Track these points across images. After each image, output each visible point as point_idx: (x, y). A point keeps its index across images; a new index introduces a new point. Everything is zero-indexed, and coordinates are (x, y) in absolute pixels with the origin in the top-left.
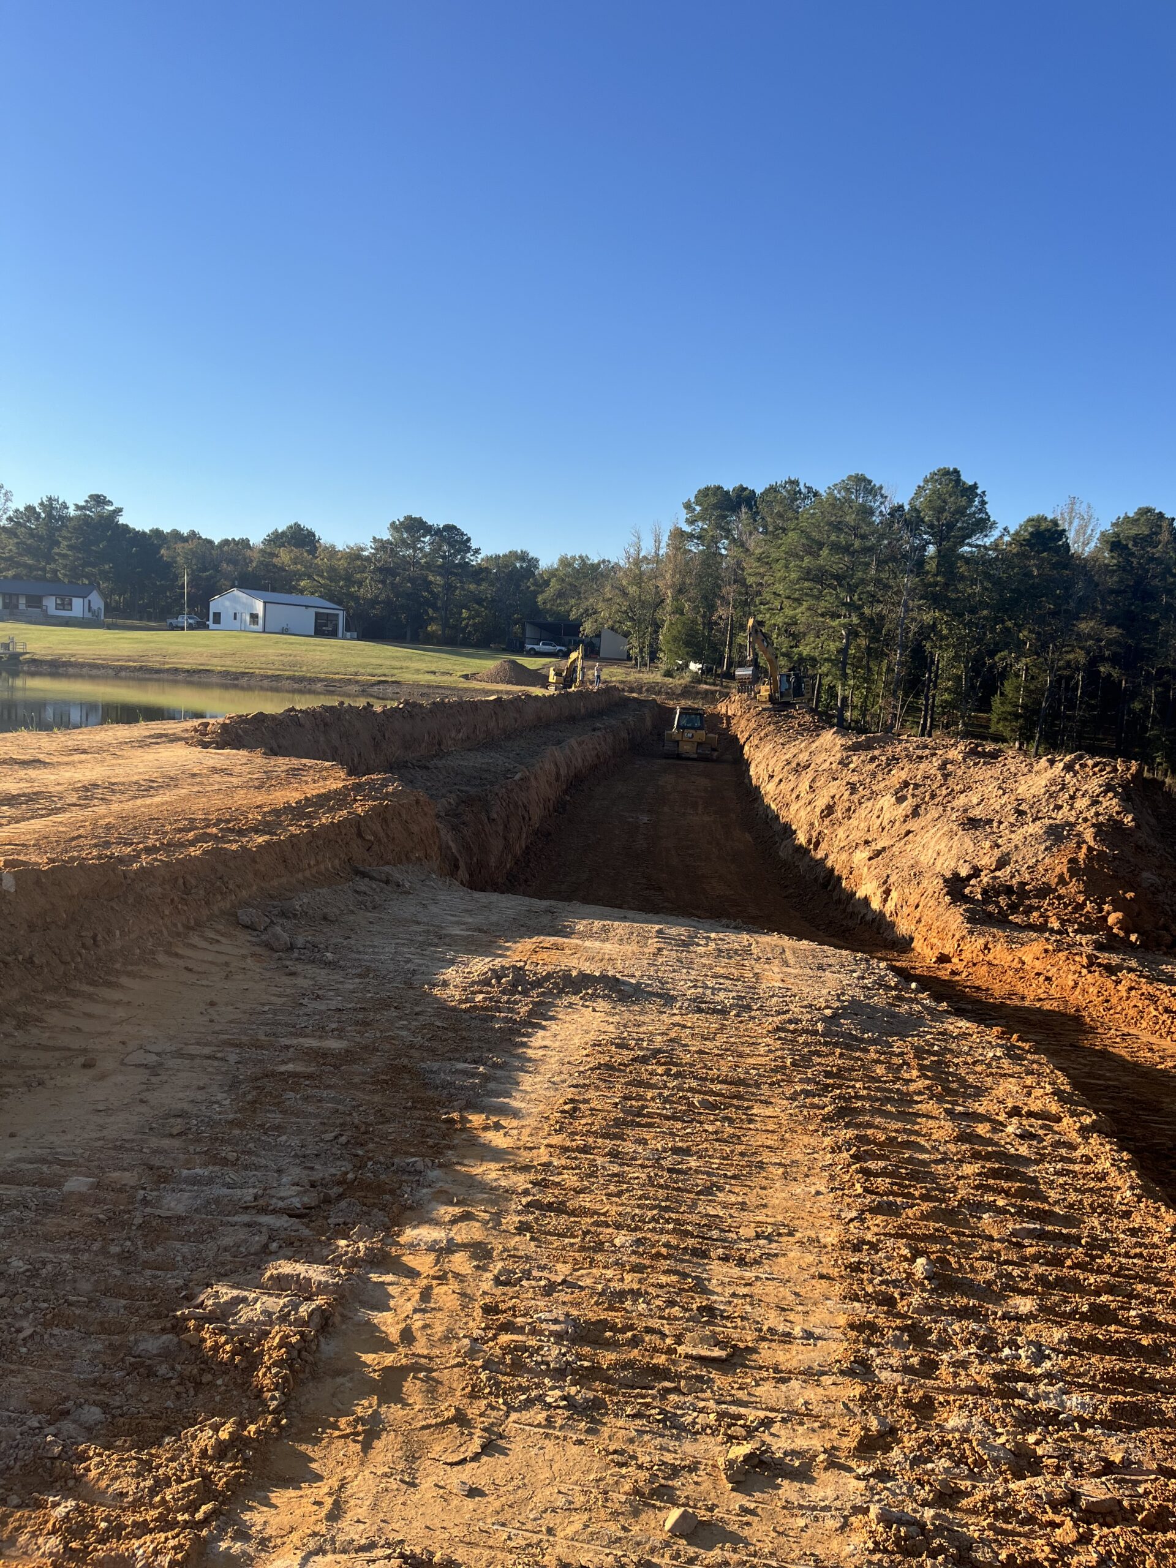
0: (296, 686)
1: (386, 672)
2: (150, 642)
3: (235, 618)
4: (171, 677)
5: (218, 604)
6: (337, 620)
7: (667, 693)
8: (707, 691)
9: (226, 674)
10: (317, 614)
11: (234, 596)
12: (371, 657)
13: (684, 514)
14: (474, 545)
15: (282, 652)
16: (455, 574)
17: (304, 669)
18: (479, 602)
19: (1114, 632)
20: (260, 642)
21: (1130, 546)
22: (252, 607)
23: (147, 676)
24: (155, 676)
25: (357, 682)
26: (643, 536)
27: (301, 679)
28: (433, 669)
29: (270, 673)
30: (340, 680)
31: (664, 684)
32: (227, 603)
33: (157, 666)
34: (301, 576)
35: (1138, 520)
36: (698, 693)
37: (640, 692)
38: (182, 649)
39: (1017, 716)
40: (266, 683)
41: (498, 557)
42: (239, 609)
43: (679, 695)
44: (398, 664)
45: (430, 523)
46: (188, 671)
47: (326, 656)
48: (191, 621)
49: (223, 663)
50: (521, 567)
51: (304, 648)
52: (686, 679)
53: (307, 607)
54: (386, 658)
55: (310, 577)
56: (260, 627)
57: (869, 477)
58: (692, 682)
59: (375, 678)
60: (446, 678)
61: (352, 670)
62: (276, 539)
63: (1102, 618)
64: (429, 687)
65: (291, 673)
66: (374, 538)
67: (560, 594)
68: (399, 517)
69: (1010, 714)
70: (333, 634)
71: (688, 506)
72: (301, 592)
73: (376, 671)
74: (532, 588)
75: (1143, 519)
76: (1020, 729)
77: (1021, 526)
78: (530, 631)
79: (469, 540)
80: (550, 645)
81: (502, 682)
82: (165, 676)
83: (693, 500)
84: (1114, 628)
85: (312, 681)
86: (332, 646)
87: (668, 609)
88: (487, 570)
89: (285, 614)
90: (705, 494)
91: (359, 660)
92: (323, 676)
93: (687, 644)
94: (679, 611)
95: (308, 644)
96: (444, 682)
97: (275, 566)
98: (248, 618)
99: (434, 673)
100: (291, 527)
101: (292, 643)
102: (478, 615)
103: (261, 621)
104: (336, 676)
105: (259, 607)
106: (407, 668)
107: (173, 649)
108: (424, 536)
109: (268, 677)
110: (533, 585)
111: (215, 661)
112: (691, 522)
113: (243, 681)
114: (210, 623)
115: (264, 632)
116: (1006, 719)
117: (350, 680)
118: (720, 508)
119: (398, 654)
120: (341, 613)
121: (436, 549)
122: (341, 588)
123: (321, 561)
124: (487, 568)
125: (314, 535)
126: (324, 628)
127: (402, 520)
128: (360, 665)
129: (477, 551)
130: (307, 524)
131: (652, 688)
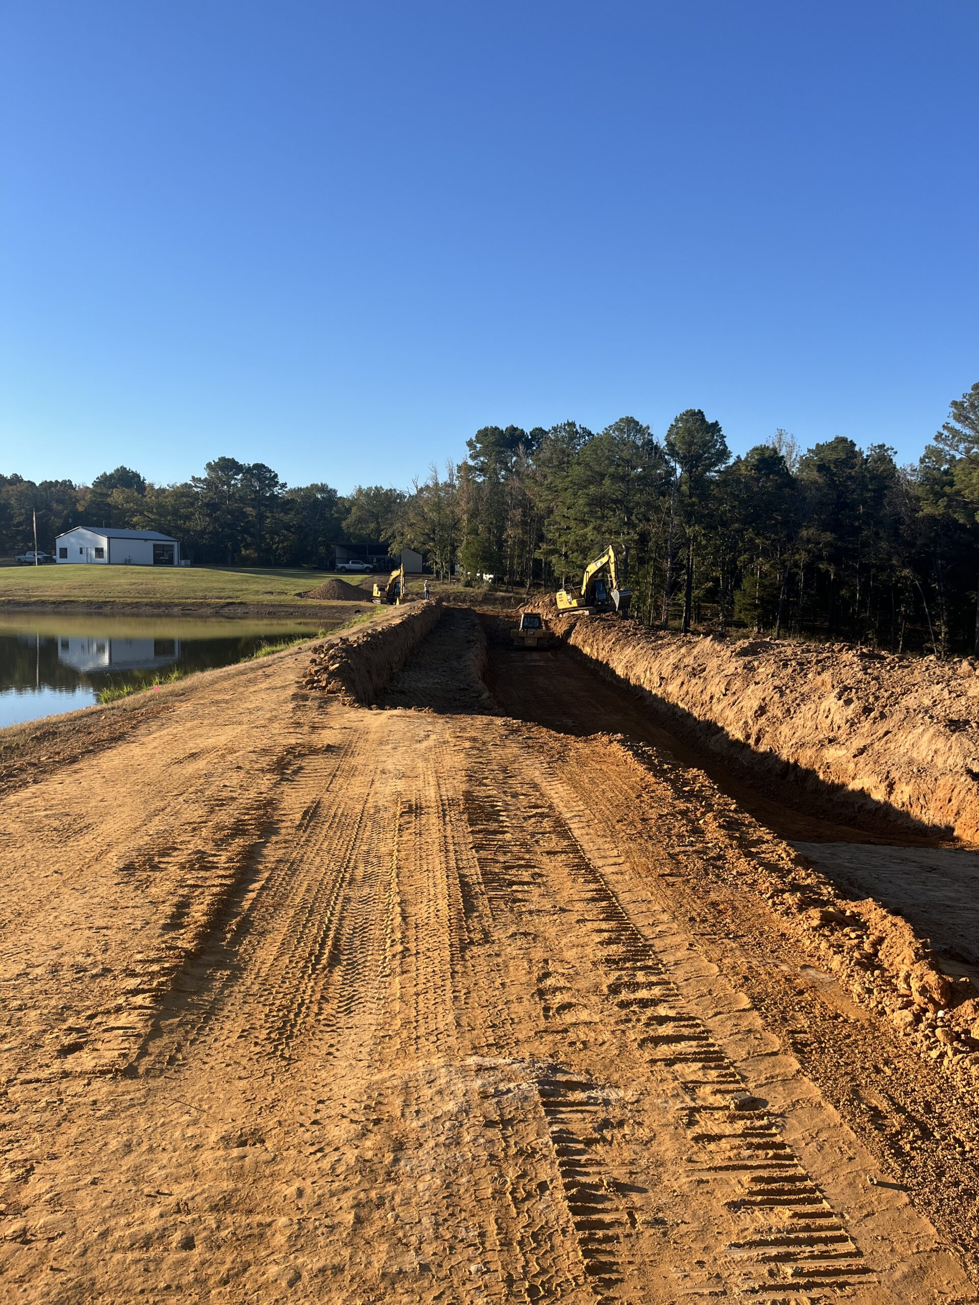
0: (155, 611)
1: (231, 594)
2: (8, 578)
3: (81, 553)
4: (40, 609)
5: (64, 540)
6: (173, 550)
7: (471, 601)
8: (503, 597)
9: (90, 604)
10: (154, 545)
11: (79, 533)
12: (212, 581)
13: (467, 452)
14: (281, 480)
15: (133, 581)
16: (266, 506)
17: (158, 595)
18: (288, 527)
19: (828, 536)
20: (110, 573)
21: (832, 468)
22: (97, 542)
23: (18, 609)
24: (25, 609)
25: (208, 605)
26: (438, 470)
27: (158, 605)
28: (269, 590)
29: (129, 600)
30: (193, 604)
31: (467, 593)
32: (73, 540)
33: (24, 599)
34: (133, 513)
35: (836, 447)
36: (496, 599)
37: (449, 601)
38: (40, 583)
39: (756, 607)
40: (127, 610)
41: (300, 489)
42: (85, 545)
43: (481, 602)
44: (238, 587)
45: (241, 463)
46: (54, 603)
47: (173, 583)
48: (40, 557)
49: (83, 594)
50: (323, 498)
51: (151, 576)
52: (485, 588)
53: (146, 540)
54: (225, 582)
55: (142, 514)
56: (106, 558)
57: (636, 419)
58: (490, 590)
59: (222, 601)
60: (283, 597)
61: (200, 594)
62: (105, 482)
63: (819, 526)
64: (272, 606)
65: (149, 600)
66: (193, 477)
67: (360, 520)
68: (214, 458)
69: (750, 605)
70: (169, 563)
71: (470, 444)
72: (134, 526)
73: (223, 594)
74: (336, 515)
75: (840, 447)
76: (758, 616)
77: (748, 454)
78: (339, 553)
79: (276, 476)
80: (359, 563)
81: (333, 598)
82: (34, 608)
83: (474, 439)
84: (829, 533)
85: (169, 605)
86: (175, 574)
87: (465, 530)
88: (293, 501)
89: (126, 547)
90: (484, 434)
91: (204, 585)
92: (177, 601)
93: (484, 559)
94: (474, 531)
95: (155, 573)
96: (283, 601)
97: (108, 505)
98: (93, 553)
99: (272, 593)
100: (118, 470)
101: (139, 573)
102: (286, 539)
103: (106, 555)
104: (189, 601)
105: (103, 542)
106: (247, 590)
107: (32, 583)
108: (238, 475)
109: (128, 604)
110: (337, 512)
111: (76, 592)
112: (473, 457)
113: (107, 609)
114: (57, 557)
115: (109, 563)
116: (746, 609)
117: (201, 603)
118: (498, 445)
119: (235, 578)
120: (175, 544)
121: (247, 485)
122: (169, 521)
123: (149, 499)
124: (293, 499)
125: (139, 476)
126: (162, 558)
127: (217, 461)
128: (206, 590)
129: (284, 485)
130: (132, 467)
131: (458, 597)
